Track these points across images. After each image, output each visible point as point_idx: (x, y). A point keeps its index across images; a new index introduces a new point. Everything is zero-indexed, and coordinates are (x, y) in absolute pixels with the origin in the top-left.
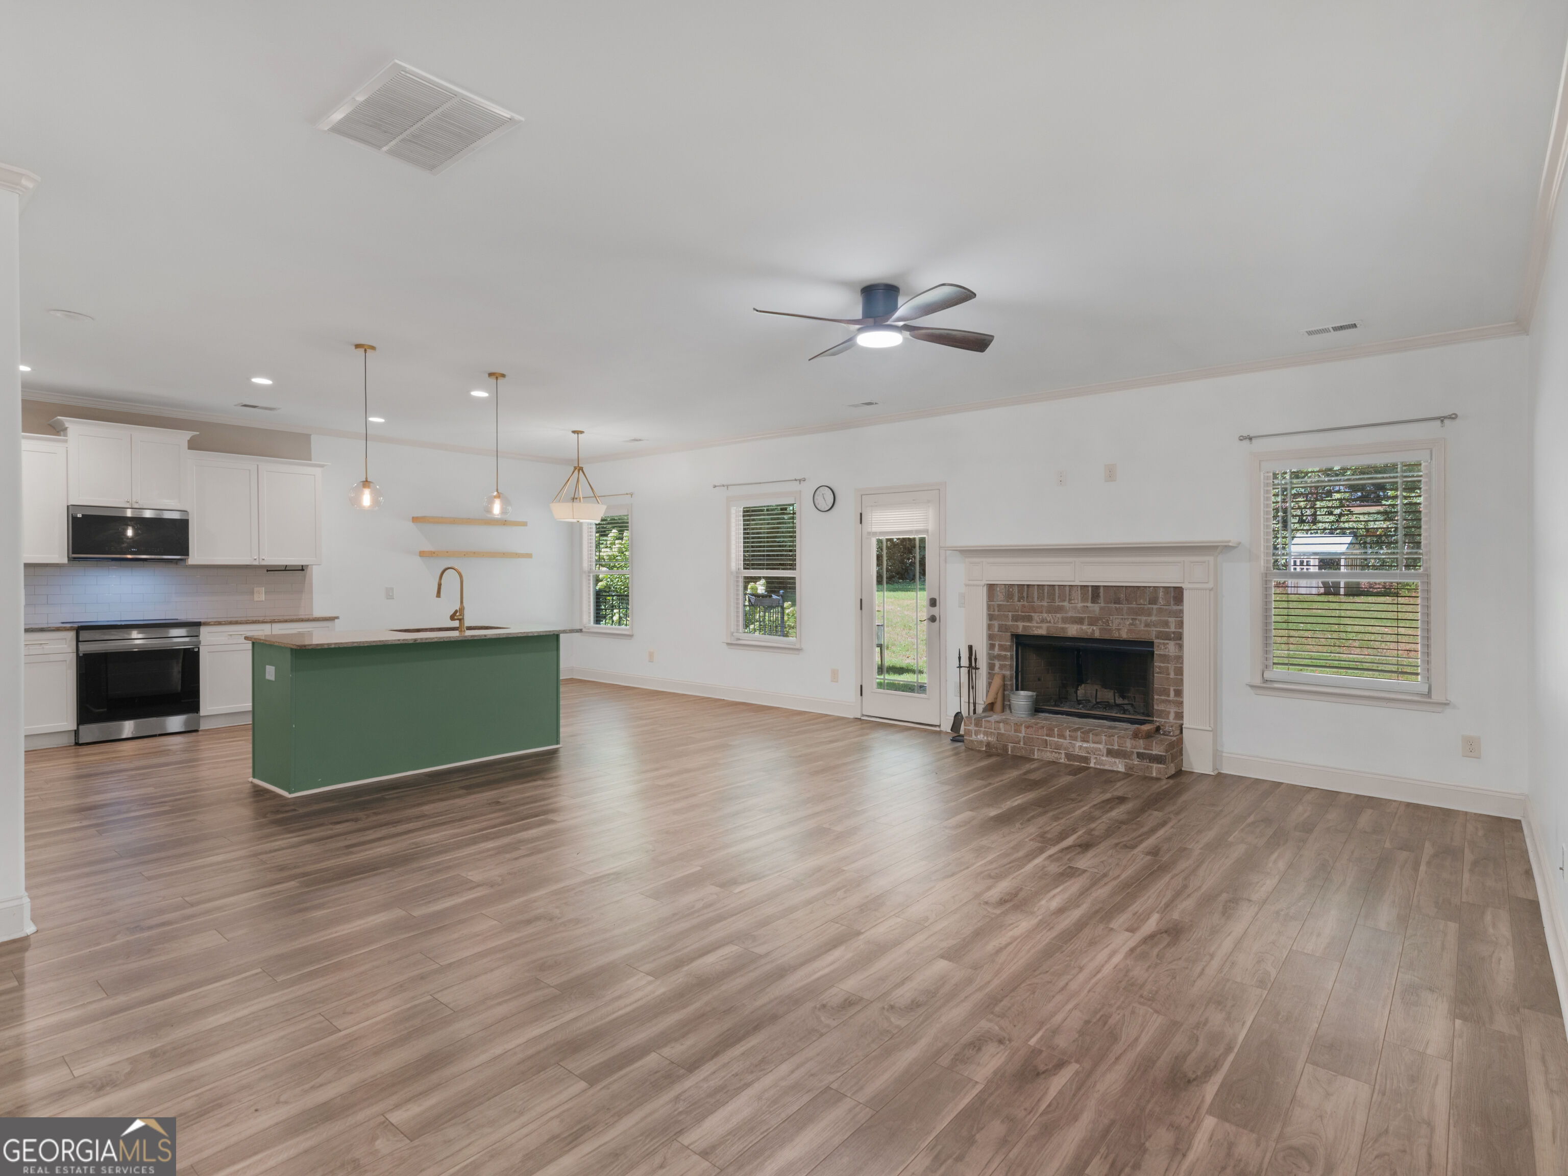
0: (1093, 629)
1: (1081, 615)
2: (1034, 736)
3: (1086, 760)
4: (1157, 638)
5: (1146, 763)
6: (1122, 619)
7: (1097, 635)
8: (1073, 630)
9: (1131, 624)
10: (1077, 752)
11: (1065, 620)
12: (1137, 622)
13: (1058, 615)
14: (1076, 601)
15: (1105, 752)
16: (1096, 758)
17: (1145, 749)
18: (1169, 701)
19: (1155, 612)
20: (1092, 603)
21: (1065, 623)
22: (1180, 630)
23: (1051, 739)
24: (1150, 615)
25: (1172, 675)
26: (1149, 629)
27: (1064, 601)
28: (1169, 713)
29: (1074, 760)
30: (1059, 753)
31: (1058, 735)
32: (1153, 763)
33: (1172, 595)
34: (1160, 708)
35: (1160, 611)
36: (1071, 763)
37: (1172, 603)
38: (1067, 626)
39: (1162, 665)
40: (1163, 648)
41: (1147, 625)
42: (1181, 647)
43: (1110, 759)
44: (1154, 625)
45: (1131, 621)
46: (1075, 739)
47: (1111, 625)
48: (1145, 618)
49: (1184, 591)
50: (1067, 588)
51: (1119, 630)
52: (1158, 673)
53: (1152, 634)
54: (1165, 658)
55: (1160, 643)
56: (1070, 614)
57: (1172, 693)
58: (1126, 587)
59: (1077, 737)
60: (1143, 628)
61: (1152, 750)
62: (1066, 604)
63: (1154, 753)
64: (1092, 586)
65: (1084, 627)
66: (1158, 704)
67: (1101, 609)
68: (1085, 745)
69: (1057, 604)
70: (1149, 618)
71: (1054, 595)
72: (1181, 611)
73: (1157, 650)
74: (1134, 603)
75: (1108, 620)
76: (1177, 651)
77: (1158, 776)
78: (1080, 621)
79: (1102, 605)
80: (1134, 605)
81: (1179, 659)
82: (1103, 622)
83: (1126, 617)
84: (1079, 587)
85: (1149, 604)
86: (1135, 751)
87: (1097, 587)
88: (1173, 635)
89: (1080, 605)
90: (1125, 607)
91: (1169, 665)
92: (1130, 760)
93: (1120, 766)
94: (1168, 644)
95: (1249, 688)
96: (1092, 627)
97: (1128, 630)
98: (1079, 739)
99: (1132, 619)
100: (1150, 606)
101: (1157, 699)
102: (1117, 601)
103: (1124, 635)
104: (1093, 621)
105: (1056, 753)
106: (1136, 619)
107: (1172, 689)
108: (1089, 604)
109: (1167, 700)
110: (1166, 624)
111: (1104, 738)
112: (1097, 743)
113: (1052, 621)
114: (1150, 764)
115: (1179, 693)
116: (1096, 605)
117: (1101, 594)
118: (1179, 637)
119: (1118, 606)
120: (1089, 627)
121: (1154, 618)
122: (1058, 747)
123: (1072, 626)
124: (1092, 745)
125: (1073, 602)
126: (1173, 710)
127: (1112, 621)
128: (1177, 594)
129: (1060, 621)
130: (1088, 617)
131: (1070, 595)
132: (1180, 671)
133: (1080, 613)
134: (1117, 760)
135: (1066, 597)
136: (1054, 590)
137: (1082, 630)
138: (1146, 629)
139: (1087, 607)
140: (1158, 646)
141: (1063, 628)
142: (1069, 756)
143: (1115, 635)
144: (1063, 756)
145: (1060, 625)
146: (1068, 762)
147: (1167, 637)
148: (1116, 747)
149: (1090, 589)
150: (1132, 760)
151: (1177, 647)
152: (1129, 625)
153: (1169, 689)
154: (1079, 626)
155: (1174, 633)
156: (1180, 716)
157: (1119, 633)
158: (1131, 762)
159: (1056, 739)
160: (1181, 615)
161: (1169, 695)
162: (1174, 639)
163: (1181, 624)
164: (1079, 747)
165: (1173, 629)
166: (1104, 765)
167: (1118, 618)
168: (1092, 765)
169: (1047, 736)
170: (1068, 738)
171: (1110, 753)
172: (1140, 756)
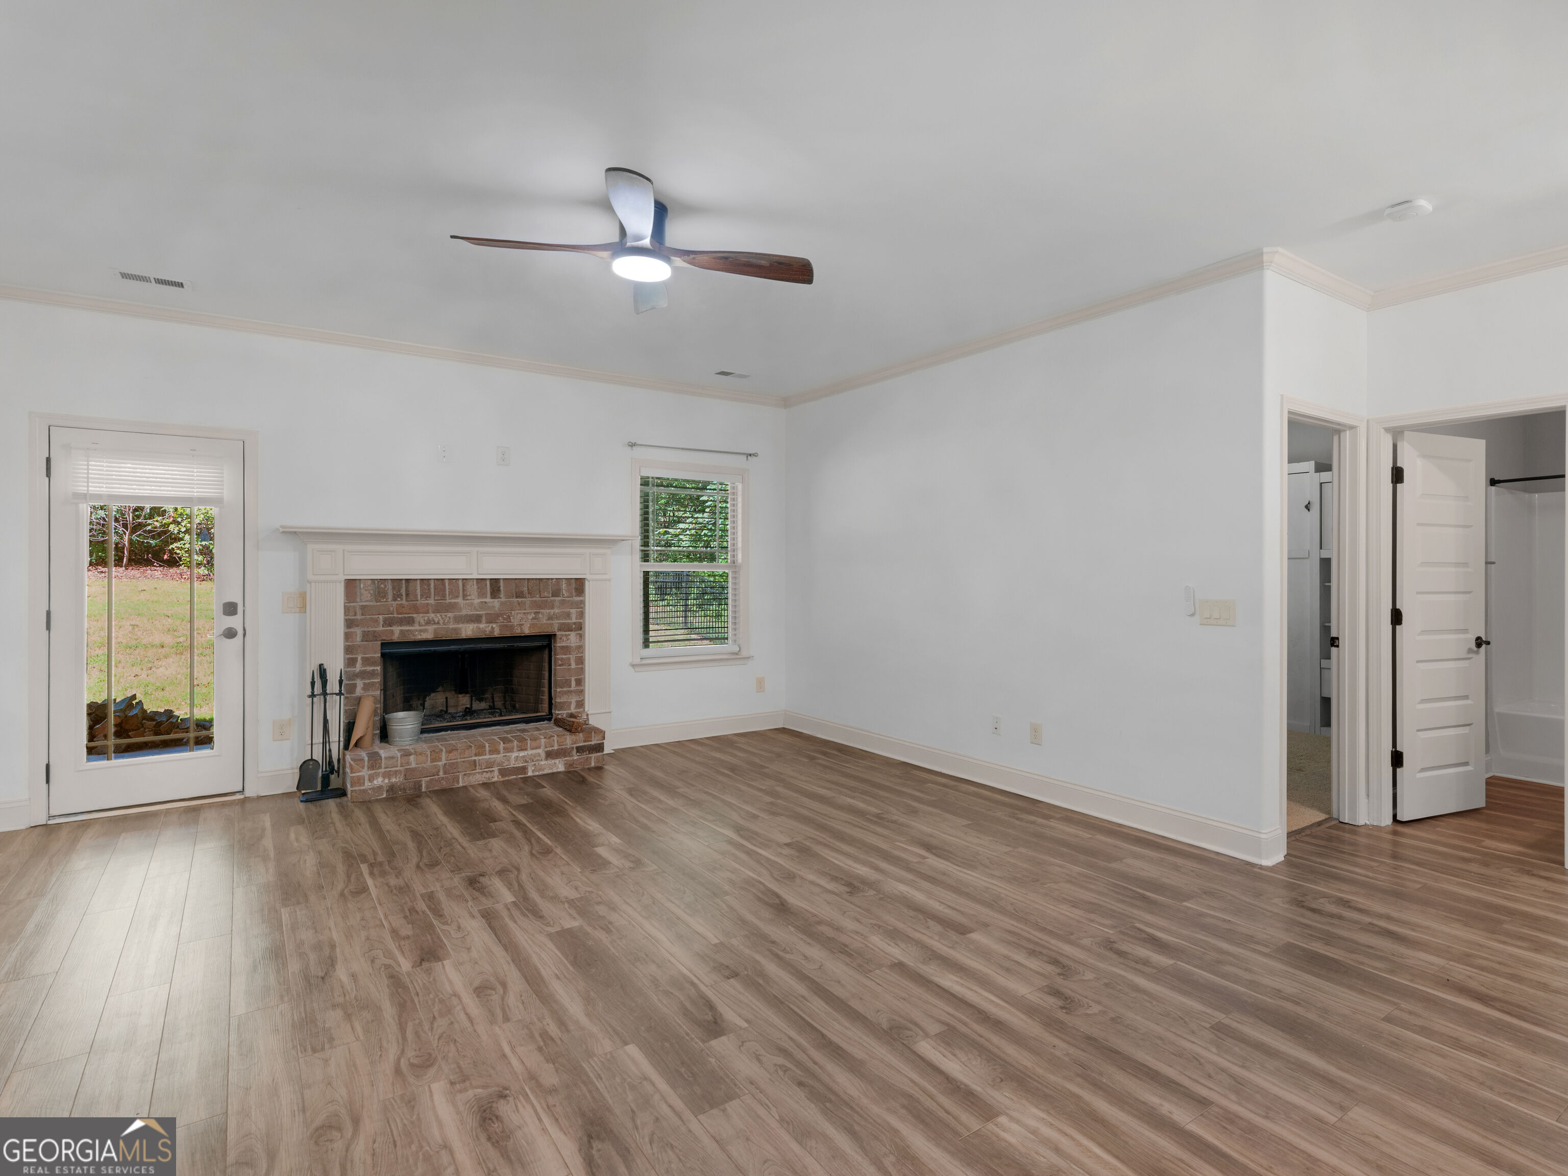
0: (492, 627)
1: (478, 613)
2: (459, 760)
3: (523, 769)
4: (560, 630)
5: (585, 755)
6: (525, 613)
7: (497, 633)
8: (468, 631)
9: (533, 619)
10: (513, 764)
11: (458, 619)
12: (540, 616)
13: (450, 615)
14: (473, 597)
15: (543, 755)
16: (535, 764)
17: (585, 741)
18: (571, 692)
19: (557, 604)
20: (492, 598)
21: (458, 623)
22: (581, 621)
23: (481, 758)
24: (552, 608)
25: (573, 666)
26: (552, 622)
27: (457, 597)
28: (570, 703)
29: (510, 775)
30: (491, 772)
31: (490, 751)
32: (592, 753)
33: (574, 586)
34: (562, 701)
35: (563, 603)
36: (507, 778)
37: (574, 594)
38: (460, 626)
39: (564, 657)
40: (565, 639)
41: (550, 618)
42: (581, 636)
43: (552, 762)
44: (556, 618)
45: (534, 616)
46: (510, 750)
47: (512, 621)
48: (548, 611)
49: (587, 583)
50: (460, 583)
51: (521, 625)
52: (560, 665)
53: (554, 627)
54: (566, 649)
55: (562, 635)
56: (464, 612)
57: (573, 683)
58: (528, 579)
59: (513, 748)
60: (545, 622)
61: (591, 741)
62: (460, 600)
63: (593, 743)
64: (491, 579)
65: (482, 626)
66: (560, 697)
67: (502, 604)
68: (522, 754)
69: (448, 601)
70: (552, 611)
71: (444, 590)
72: (583, 602)
73: (560, 643)
74: (537, 596)
75: (509, 617)
76: (578, 640)
77: (597, 765)
78: (477, 619)
79: (503, 599)
80: (537, 599)
81: (581, 648)
82: (504, 619)
83: (528, 611)
84: (475, 581)
85: (552, 596)
86: (575, 746)
87: (497, 580)
88: (574, 626)
89: (477, 601)
90: (528, 600)
91: (571, 656)
92: (570, 756)
93: (560, 766)
94: (569, 635)
95: (631, 668)
96: (491, 625)
97: (530, 624)
98: (515, 749)
99: (535, 613)
100: (552, 598)
101: (559, 692)
102: (519, 595)
103: (527, 631)
104: (491, 619)
105: (487, 772)
106: (539, 612)
107: (573, 679)
108: (488, 600)
109: (569, 691)
110: (568, 615)
111: (543, 741)
112: (536, 748)
113: (441, 622)
114: (590, 755)
115: (579, 682)
116: (496, 600)
117: (502, 588)
118: (580, 627)
119: (520, 600)
120: (487, 625)
121: (556, 610)
122: (490, 765)
123: (467, 625)
124: (530, 752)
125: (469, 598)
126: (573, 700)
127: (514, 616)
128: (579, 585)
129: (451, 620)
130: (486, 614)
131: (464, 590)
132: (581, 661)
133: (477, 610)
134: (557, 761)
135: (459, 593)
136: (444, 585)
137: (479, 628)
138: (548, 622)
139: (486, 603)
140: (561, 639)
141: (455, 629)
142: (503, 772)
143: (517, 631)
144: (496, 773)
145: (451, 626)
146: (502, 779)
147: (567, 628)
148: (556, 747)
149: (488, 582)
150: (572, 756)
151: (578, 637)
152: (531, 619)
153: (570, 680)
154: (476, 625)
155: (575, 623)
156: (580, 704)
157: (521, 629)
158: (571, 758)
159: (487, 757)
160: (582, 605)
161: (570, 686)
162: (575, 630)
163: (581, 615)
164: (515, 758)
165: (574, 620)
166: (543, 770)
167: (520, 613)
168: (530, 774)
169: (476, 755)
170: (502, 751)
171: (550, 755)
172: (579, 750)
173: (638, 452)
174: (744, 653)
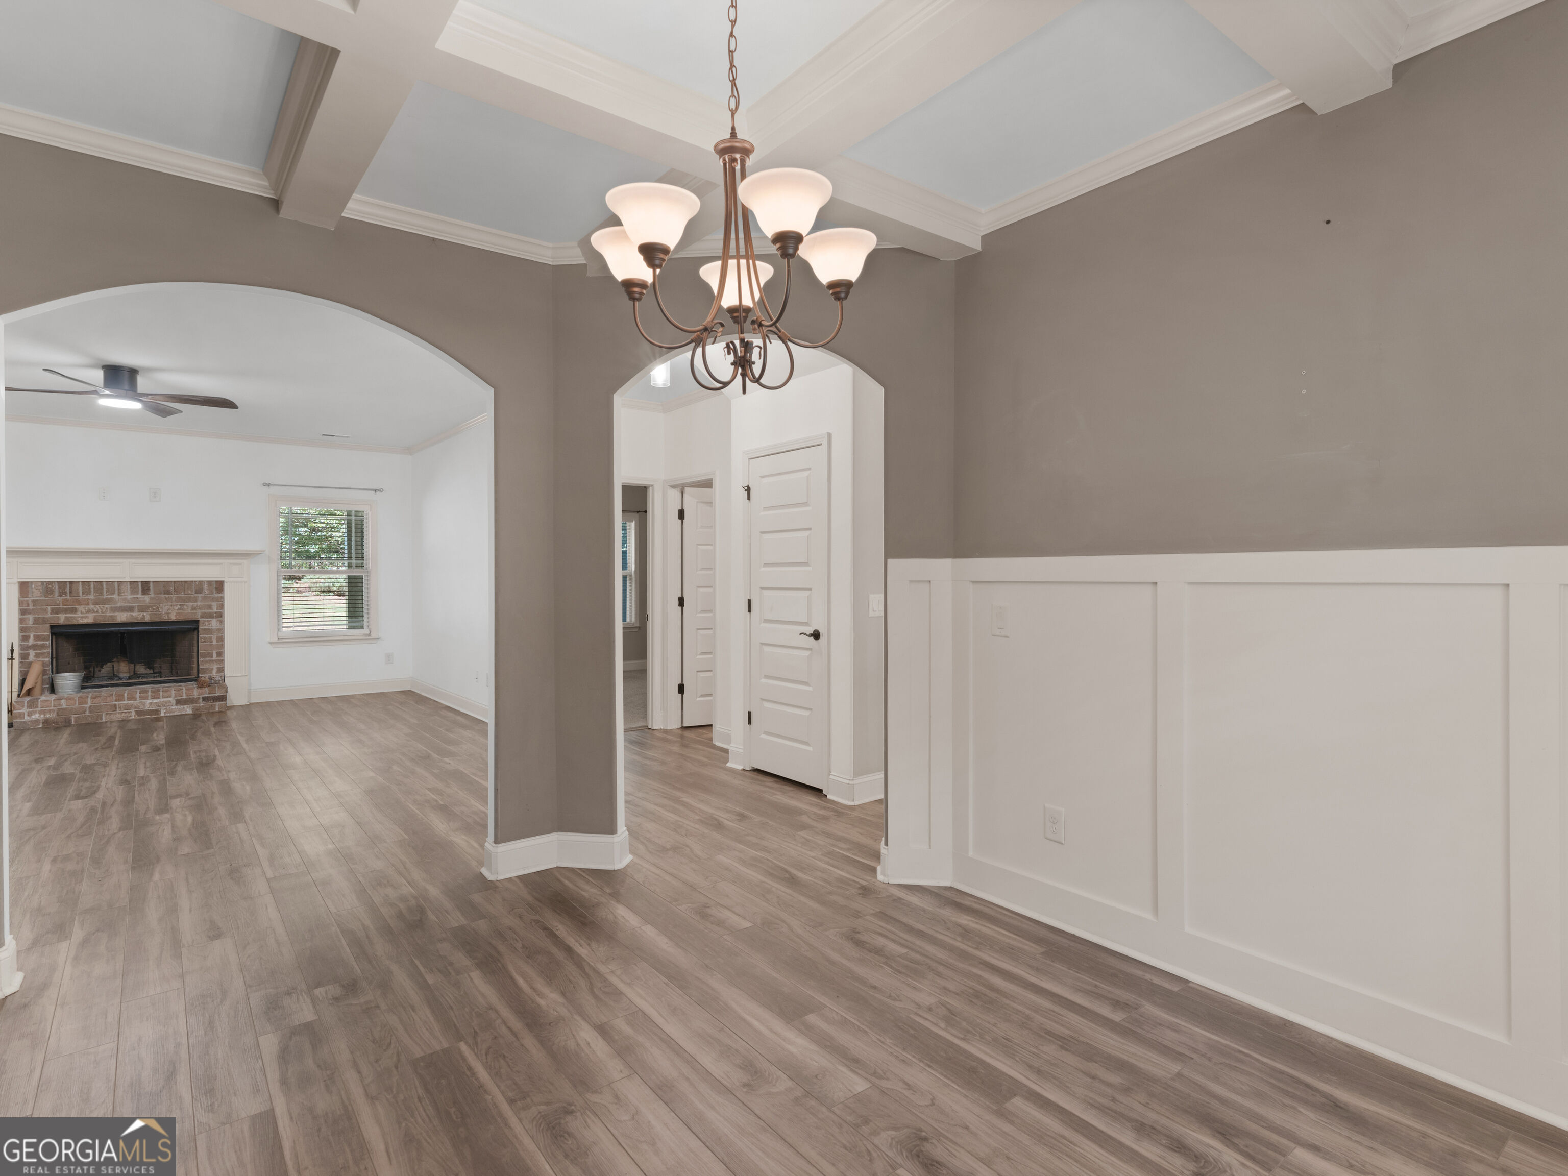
0: (143, 615)
1: (131, 605)
2: (102, 704)
3: (157, 712)
4: (202, 617)
5: (210, 703)
6: (171, 605)
7: (147, 619)
8: (122, 617)
9: (179, 609)
10: (147, 707)
11: (114, 610)
12: (185, 607)
13: (106, 606)
14: (126, 594)
15: (174, 702)
16: (166, 709)
17: (209, 694)
18: (213, 661)
19: (200, 599)
20: (142, 595)
21: (114, 612)
22: (221, 611)
23: (120, 703)
24: (196, 601)
25: (215, 642)
26: (195, 611)
27: (113, 594)
28: (212, 669)
29: (144, 715)
30: (129, 712)
31: (128, 698)
32: (216, 702)
33: (215, 586)
34: (205, 667)
35: (205, 598)
36: (142, 717)
37: (215, 592)
38: (116, 614)
39: (206, 636)
40: (207, 624)
41: (193, 609)
42: (222, 622)
43: (180, 707)
44: (199, 609)
45: (180, 607)
46: (146, 698)
47: (161, 611)
48: (192, 604)
49: (225, 584)
50: (116, 585)
51: (168, 614)
52: (203, 642)
53: (198, 615)
54: (209, 631)
55: (205, 621)
56: (119, 605)
57: (215, 655)
58: (174, 581)
59: (148, 697)
60: (190, 611)
61: (215, 693)
62: (115, 596)
63: (217, 695)
64: (142, 582)
65: (134, 614)
66: (203, 665)
67: (151, 599)
68: (155, 701)
69: (105, 596)
70: (196, 604)
71: (102, 589)
72: (223, 598)
73: (202, 626)
74: (182, 593)
75: (158, 608)
76: (218, 624)
77: (221, 710)
78: (131, 609)
79: (152, 596)
80: (182, 595)
81: (221, 630)
82: (153, 609)
83: (175, 604)
84: (128, 583)
85: (195, 594)
86: (201, 696)
87: (147, 583)
88: (215, 615)
89: (130, 597)
90: (174, 597)
91: (212, 636)
92: (196, 704)
93: (188, 710)
94: (211, 621)
95: (269, 645)
96: (142, 614)
97: (177, 613)
98: (149, 697)
99: (180, 605)
100: (196, 595)
101: (202, 661)
102: (167, 592)
103: (173, 618)
104: (142, 609)
105: (125, 713)
106: (184, 605)
107: (214, 652)
108: (140, 596)
109: (210, 661)
110: (210, 607)
111: (173, 692)
112: (167, 697)
113: (100, 611)
114: (215, 703)
115: (220, 654)
116: (147, 596)
117: (151, 588)
118: (220, 616)
119: (167, 596)
120: (139, 613)
121: (199, 604)
122: (128, 708)
123: (121, 614)
124: (162, 700)
125: (123, 594)
126: (215, 667)
127: (162, 608)
128: (219, 586)
129: (108, 610)
130: (138, 606)
131: (119, 589)
132: (221, 639)
133: (130, 603)
134: (185, 707)
135: (115, 591)
136: (102, 585)
137: (132, 616)
138: (192, 612)
139: (137, 598)
140: (203, 623)
141: (111, 616)
142: (139, 713)
143: (165, 618)
144: (133, 713)
145: (109, 614)
146: (138, 718)
147: (211, 616)
148: (184, 697)
149: (140, 584)
150: (199, 703)
151: (219, 622)
152: (177, 610)
153: (212, 653)
154: (129, 614)
155: (216, 613)
156: (221, 670)
157: (168, 616)
158: (198, 705)
159: (126, 702)
160: (222, 600)
161: (212, 657)
162: (216, 617)
163: (222, 606)
164: (149, 703)
165: (215, 610)
166: (174, 712)
167: (167, 605)
168: (162, 714)
169: (116, 701)
170: (138, 698)
171: (178, 702)
172: (204, 699)
173: (272, 490)
174: (373, 635)
